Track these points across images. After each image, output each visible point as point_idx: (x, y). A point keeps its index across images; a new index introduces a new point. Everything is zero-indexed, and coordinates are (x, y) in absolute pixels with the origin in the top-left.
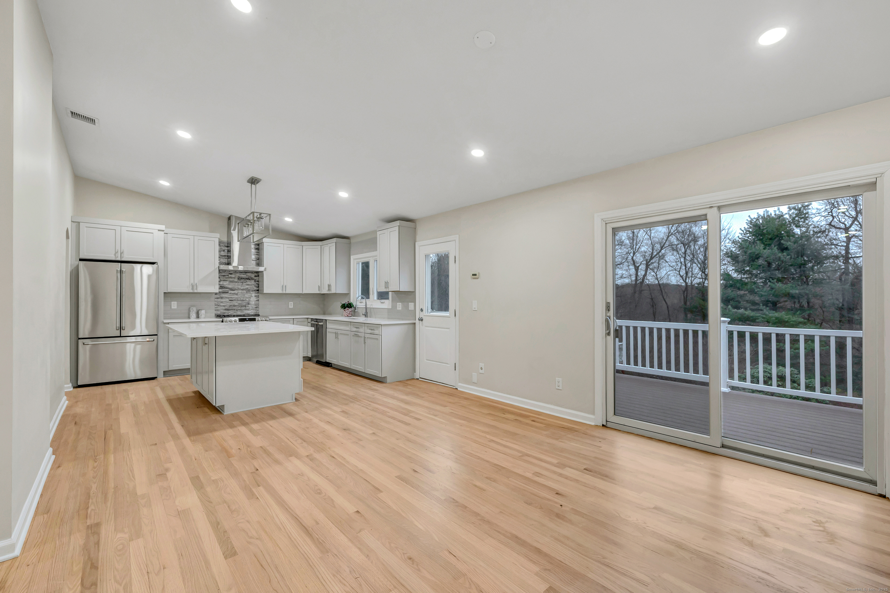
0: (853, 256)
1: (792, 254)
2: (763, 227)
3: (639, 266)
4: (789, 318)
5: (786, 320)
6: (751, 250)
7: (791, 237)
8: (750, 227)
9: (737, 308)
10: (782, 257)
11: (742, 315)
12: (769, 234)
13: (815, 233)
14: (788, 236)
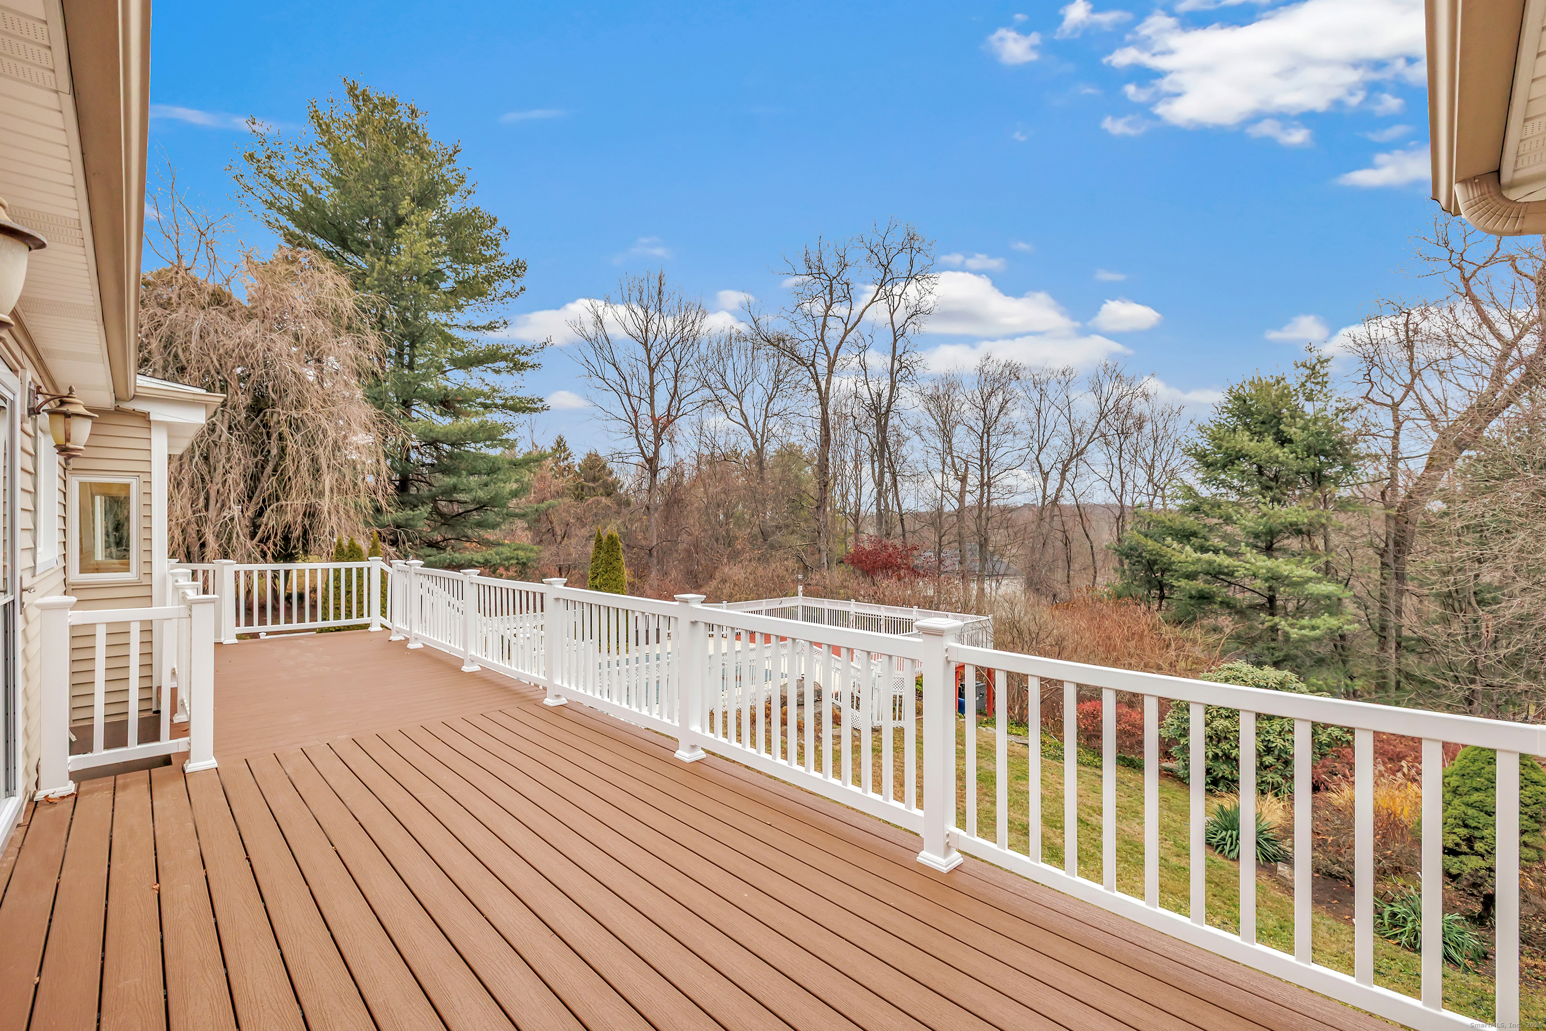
0: (1404, 456)
1: (1299, 450)
2: (1251, 400)
3: (1048, 473)
4: (1292, 571)
5: (1286, 573)
6: (1228, 442)
7: (1298, 420)
8: (1230, 401)
9: (1204, 549)
10: (1281, 455)
11: (1210, 563)
12: (1260, 413)
13: (1339, 411)
14: (1292, 417)
